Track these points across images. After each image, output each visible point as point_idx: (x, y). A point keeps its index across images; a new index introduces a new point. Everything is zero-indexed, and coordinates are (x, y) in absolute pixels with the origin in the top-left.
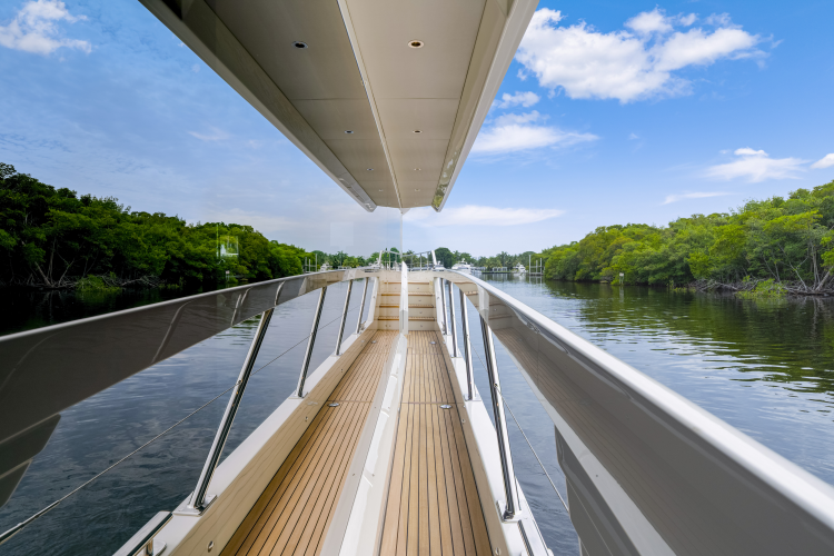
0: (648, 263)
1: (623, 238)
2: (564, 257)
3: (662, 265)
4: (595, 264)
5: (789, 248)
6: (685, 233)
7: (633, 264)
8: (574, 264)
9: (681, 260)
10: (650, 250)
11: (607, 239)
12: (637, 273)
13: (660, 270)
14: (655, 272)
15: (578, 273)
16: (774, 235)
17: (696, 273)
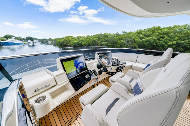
0: (76, 43)
1: (71, 39)
2: (61, 41)
3: (78, 44)
4: (67, 43)
5: (94, 43)
6: (81, 39)
7: (74, 43)
8: (63, 43)
9: (81, 43)
10: (76, 41)
11: (68, 39)
12: (74, 45)
13: (78, 45)
14: (77, 45)
15: (64, 44)
16: (93, 41)
17: (83, 45)
